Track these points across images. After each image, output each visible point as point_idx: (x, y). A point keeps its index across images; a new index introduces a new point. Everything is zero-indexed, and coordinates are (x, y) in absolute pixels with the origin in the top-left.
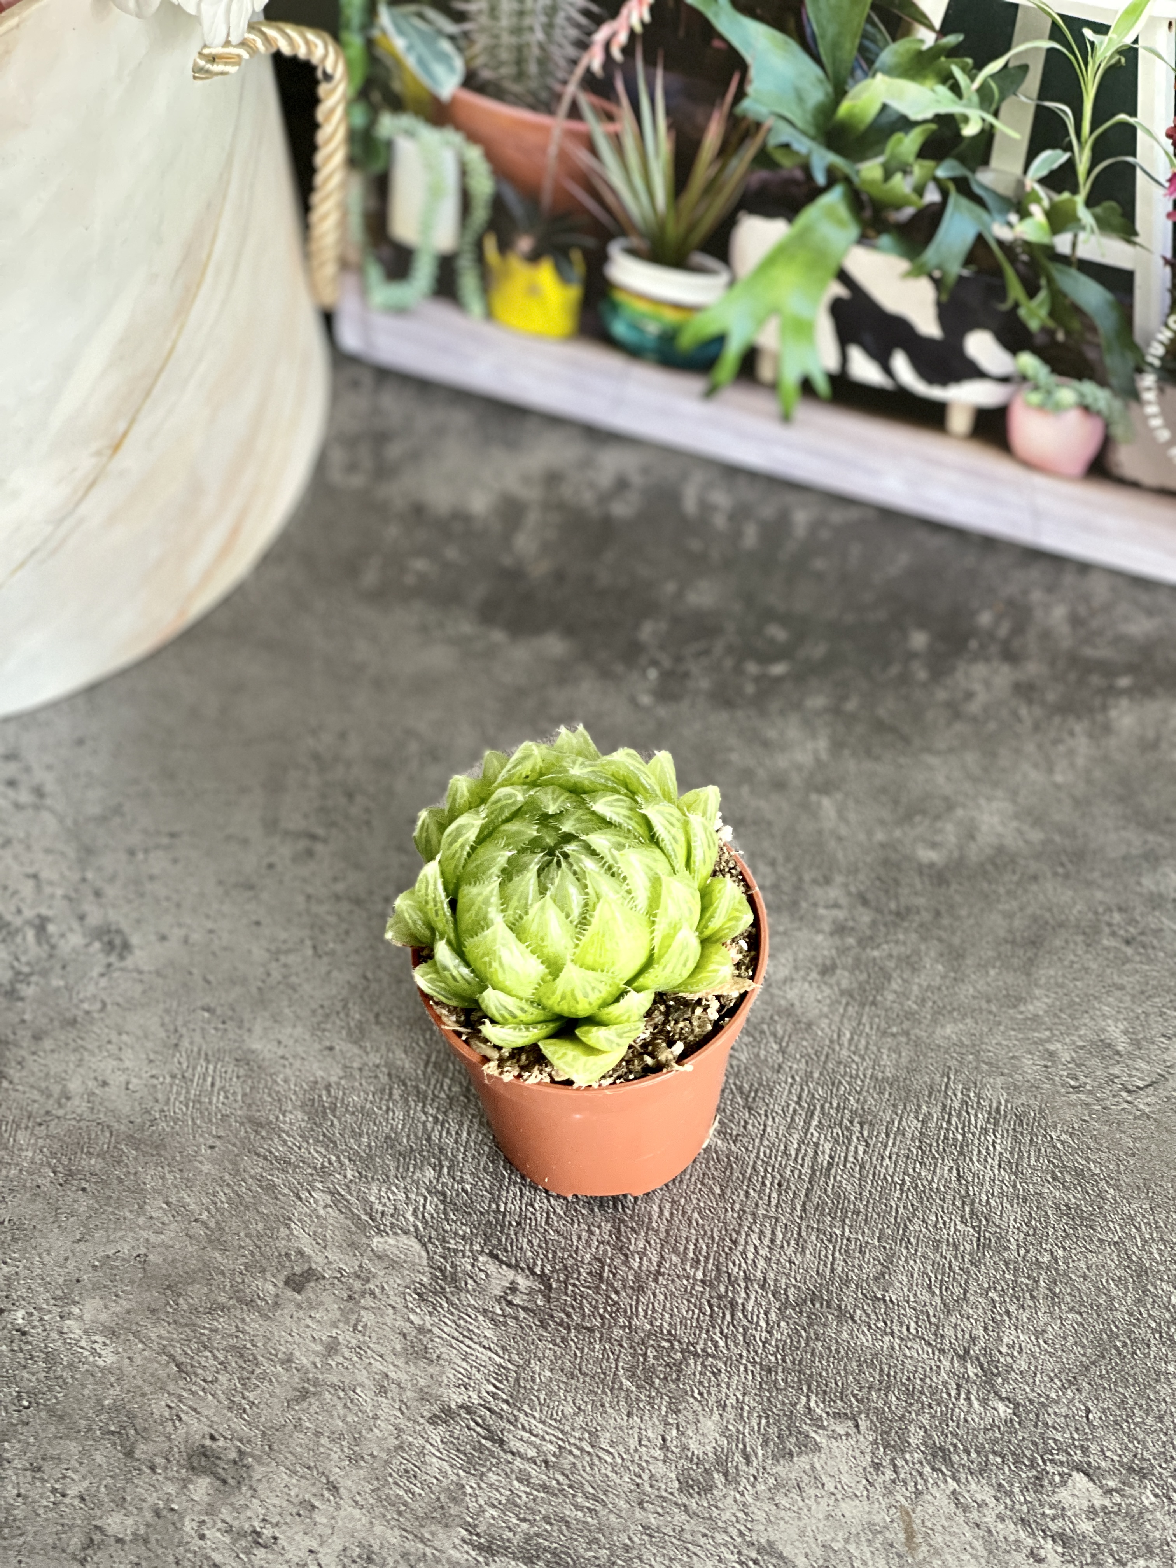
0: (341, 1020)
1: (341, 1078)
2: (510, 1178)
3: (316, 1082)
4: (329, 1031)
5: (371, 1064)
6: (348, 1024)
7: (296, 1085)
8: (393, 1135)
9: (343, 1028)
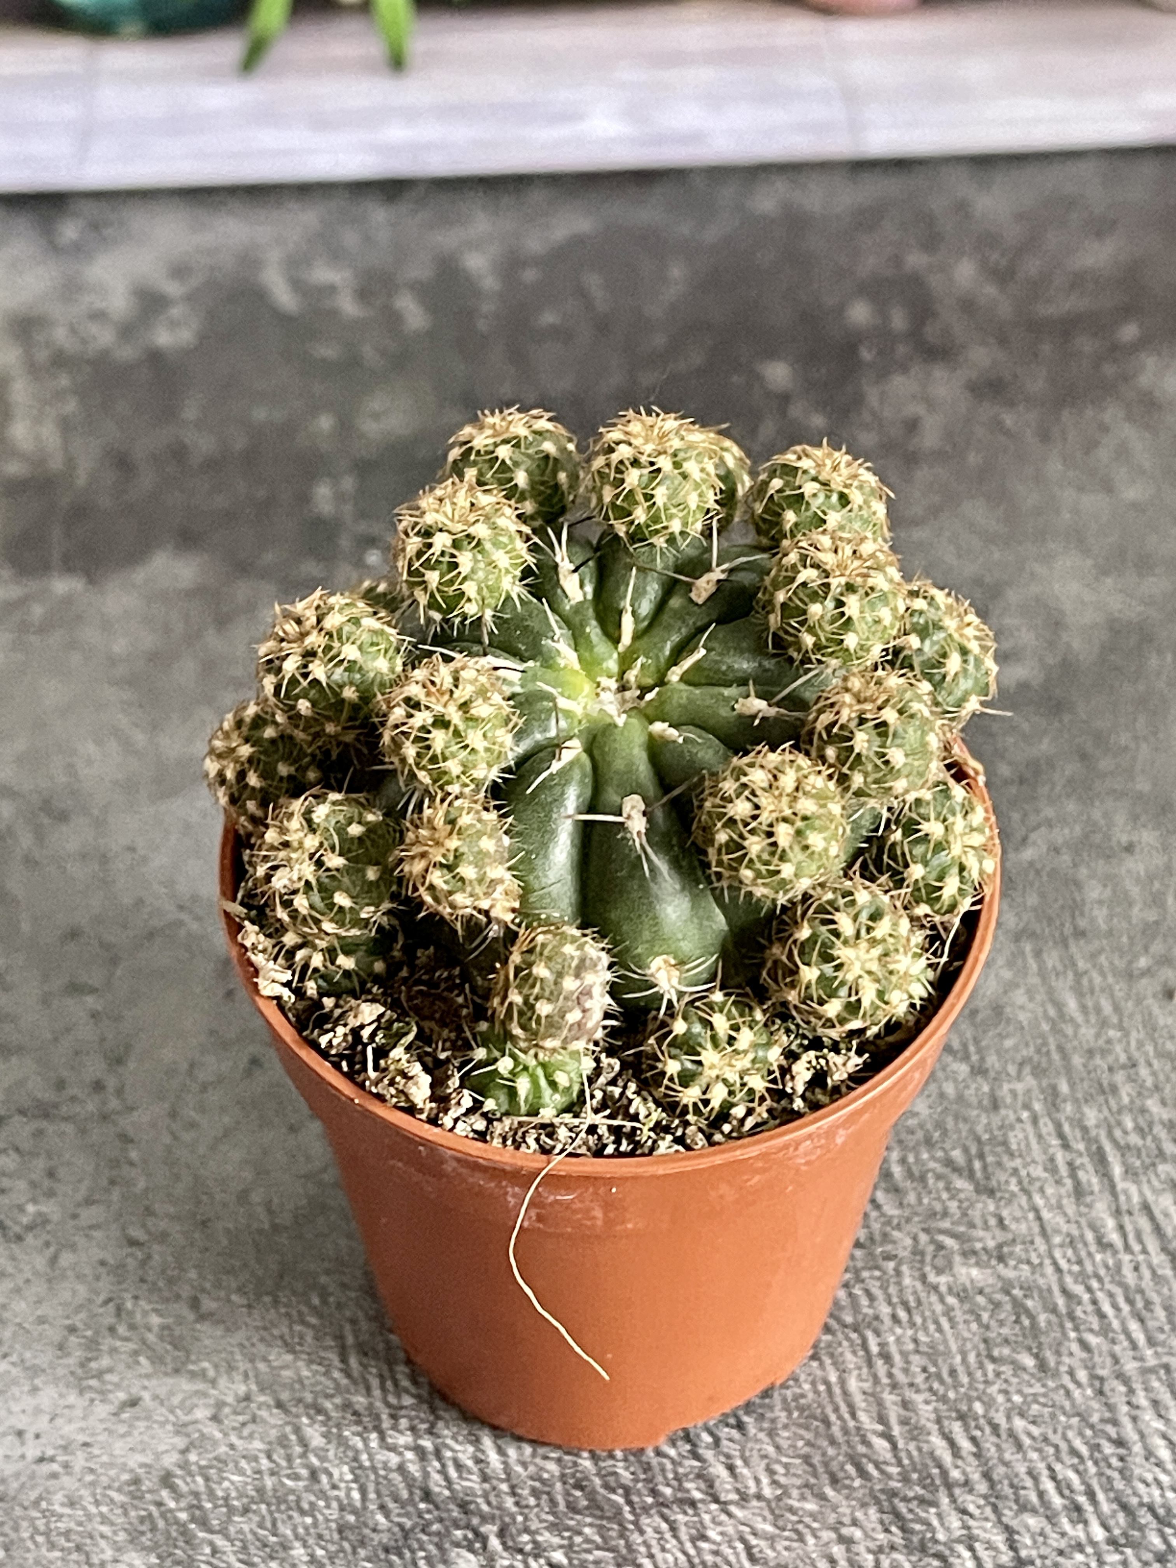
0: (127, 1339)
1: (184, 1451)
2: (629, 1503)
3: (136, 1481)
4: (110, 1370)
5: (230, 1399)
6: (144, 1342)
7: (97, 1503)
8: (351, 1518)
9: (136, 1353)
